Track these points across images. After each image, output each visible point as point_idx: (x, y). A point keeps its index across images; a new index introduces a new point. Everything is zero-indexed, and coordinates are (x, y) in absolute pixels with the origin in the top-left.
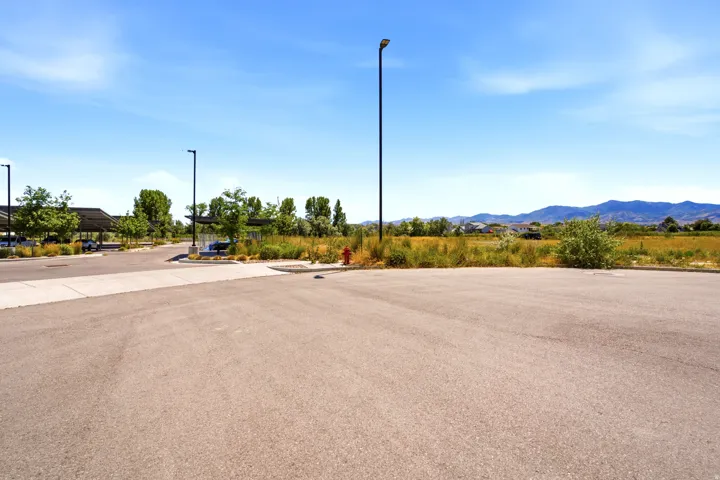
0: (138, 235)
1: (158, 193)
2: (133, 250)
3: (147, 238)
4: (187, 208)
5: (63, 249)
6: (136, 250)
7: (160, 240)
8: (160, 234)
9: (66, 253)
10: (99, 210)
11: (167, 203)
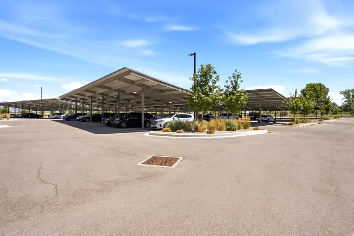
0: (305, 111)
1: (320, 85)
2: (301, 126)
3: (311, 114)
4: (341, 93)
5: (228, 124)
6: (305, 125)
7: (325, 116)
8: (325, 111)
9: (230, 128)
10: (271, 90)
11: (326, 91)
